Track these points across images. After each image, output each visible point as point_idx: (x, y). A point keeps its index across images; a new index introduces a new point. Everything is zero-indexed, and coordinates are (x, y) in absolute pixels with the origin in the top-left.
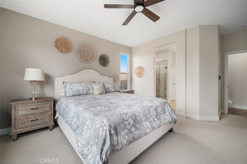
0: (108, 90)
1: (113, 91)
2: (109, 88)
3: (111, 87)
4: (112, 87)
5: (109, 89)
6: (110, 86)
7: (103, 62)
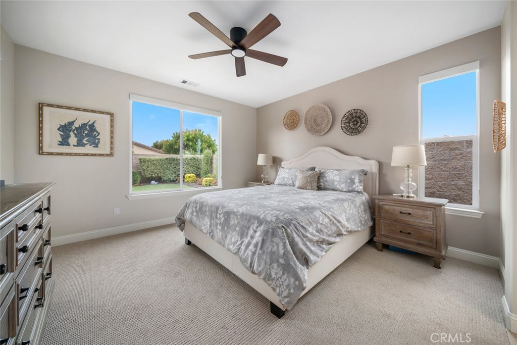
0: (329, 185)
1: (345, 190)
2: (333, 180)
3: (338, 180)
4: (340, 181)
5: (333, 184)
6: (337, 178)
7: (354, 125)
